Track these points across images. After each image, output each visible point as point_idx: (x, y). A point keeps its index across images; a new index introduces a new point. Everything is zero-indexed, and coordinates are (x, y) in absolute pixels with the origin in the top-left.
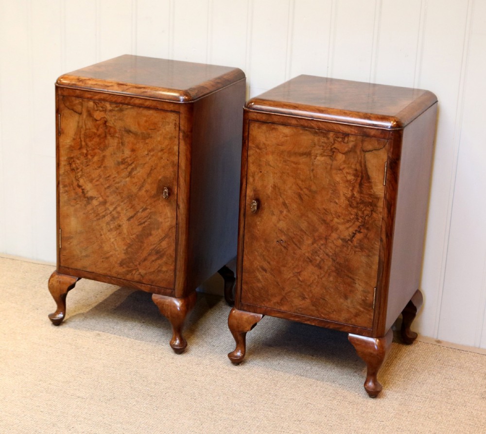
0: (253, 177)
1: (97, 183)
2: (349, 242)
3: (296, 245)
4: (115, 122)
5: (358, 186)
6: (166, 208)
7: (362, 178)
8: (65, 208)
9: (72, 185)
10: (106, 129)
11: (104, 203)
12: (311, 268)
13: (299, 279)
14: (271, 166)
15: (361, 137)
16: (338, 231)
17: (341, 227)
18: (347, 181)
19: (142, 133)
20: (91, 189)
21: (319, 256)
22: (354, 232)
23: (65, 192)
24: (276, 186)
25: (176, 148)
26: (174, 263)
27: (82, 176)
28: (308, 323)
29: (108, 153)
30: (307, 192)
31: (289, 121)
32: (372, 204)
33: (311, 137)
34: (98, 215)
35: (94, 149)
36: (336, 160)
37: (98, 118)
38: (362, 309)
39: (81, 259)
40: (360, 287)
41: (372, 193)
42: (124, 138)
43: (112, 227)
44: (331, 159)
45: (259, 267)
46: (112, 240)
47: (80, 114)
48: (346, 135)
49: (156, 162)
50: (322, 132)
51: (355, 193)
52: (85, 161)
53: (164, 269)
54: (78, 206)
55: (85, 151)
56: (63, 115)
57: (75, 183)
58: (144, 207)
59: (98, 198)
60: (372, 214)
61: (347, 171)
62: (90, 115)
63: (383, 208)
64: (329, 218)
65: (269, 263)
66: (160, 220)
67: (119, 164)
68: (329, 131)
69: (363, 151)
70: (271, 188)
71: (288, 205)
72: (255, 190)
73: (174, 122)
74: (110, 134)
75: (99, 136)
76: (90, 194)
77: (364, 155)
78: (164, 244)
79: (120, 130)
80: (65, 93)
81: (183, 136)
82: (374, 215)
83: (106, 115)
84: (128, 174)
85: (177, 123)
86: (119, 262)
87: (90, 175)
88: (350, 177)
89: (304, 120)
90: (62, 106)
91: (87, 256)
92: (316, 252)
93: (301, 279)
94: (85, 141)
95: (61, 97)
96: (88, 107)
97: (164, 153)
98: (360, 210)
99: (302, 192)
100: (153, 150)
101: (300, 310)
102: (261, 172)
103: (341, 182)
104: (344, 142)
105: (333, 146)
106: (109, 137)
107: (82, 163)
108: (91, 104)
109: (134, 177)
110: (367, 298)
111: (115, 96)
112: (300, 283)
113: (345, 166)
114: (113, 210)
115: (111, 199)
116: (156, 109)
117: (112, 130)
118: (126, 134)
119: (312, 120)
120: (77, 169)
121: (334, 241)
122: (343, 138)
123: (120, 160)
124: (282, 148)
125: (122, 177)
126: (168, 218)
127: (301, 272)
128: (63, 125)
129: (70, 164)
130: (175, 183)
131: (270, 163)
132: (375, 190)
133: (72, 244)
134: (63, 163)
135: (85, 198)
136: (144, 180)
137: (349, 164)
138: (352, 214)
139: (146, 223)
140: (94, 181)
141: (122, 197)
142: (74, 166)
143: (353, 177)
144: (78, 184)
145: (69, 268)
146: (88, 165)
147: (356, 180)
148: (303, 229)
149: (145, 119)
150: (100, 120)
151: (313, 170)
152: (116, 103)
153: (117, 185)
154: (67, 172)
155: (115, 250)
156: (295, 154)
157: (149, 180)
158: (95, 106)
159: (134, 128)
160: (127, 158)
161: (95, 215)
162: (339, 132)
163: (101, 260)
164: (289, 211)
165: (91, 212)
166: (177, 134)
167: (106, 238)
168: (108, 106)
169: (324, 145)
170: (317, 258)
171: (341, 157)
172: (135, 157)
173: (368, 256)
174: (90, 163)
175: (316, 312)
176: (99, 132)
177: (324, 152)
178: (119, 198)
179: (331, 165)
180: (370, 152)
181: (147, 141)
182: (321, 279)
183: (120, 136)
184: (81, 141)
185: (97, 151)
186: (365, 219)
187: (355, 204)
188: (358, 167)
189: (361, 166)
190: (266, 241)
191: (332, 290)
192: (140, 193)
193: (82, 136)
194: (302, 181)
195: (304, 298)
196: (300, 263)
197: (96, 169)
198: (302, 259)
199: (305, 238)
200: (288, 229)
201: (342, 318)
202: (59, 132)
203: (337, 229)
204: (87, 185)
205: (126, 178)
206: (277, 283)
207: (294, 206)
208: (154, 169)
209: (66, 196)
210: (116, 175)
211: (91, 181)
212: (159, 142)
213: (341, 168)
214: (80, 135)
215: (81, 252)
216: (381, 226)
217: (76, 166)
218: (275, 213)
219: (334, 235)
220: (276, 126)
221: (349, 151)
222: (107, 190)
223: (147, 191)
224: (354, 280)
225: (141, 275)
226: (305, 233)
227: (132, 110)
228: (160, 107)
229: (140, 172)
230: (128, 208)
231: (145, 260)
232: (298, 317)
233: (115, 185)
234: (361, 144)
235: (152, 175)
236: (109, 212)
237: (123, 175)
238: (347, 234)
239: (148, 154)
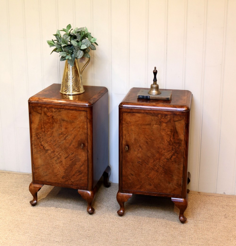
0: (125, 136)
1: (50, 143)
2: (170, 160)
3: (146, 163)
4: (57, 116)
5: (172, 136)
6: (83, 152)
7: (174, 132)
8: (35, 155)
9: (38, 145)
10: (53, 120)
11: (54, 152)
12: (153, 172)
13: (148, 177)
14: (133, 131)
15: (173, 115)
16: (165, 156)
17: (166, 154)
18: (168, 134)
19: (70, 121)
20: (47, 146)
21: (156, 167)
22: (172, 155)
23: (35, 148)
24: (136, 139)
25: (86, 126)
26: (87, 176)
27: (43, 141)
28: (153, 195)
29: (54, 130)
30: (149, 140)
31: (140, 111)
32: (179, 143)
33: (151, 117)
34: (51, 157)
35: (48, 129)
36: (162, 126)
37: (49, 115)
38: (176, 187)
39: (44, 177)
40: (175, 178)
41: (179, 139)
42: (62, 123)
43: (58, 162)
44: (160, 126)
45: (129, 174)
46: (58, 168)
47: (41, 114)
48: (166, 115)
49: (77, 133)
50: (155, 115)
51: (171, 139)
52: (44, 134)
53: (83, 178)
54: (42, 154)
55: (44, 130)
56: (33, 114)
57: (40, 144)
58: (72, 152)
59: (51, 150)
60: (179, 147)
61: (167, 130)
62: (45, 114)
63: (184, 144)
64: (160, 150)
65: (134, 172)
66: (80, 158)
67: (60, 134)
68: (159, 114)
69: (174, 121)
70: (133, 140)
71: (142, 146)
72: (127, 142)
73: (84, 115)
74: (55, 122)
75: (50, 123)
76: (47, 148)
77: (175, 123)
78: (82, 168)
79: (60, 120)
80: (33, 105)
81: (89, 121)
82: (180, 147)
83: (53, 114)
84: (64, 138)
85: (86, 116)
86: (61, 177)
87: (47, 140)
88: (169, 133)
89: (147, 110)
90: (32, 111)
91: (46, 175)
92: (155, 165)
93: (149, 177)
94: (43, 126)
95: (31, 107)
96: (44, 111)
97: (80, 129)
98: (174, 146)
99: (148, 141)
100: (75, 128)
101: (149, 190)
102: (129, 134)
103: (165, 135)
104: (165, 118)
105: (161, 120)
106: (55, 123)
107: (42, 135)
108: (46, 109)
109: (67, 140)
110: (179, 182)
111: (57, 105)
112: (148, 179)
113: (166, 128)
114: (58, 155)
115: (57, 150)
116: (76, 110)
117: (56, 120)
118: (62, 122)
119: (151, 110)
120: (41, 138)
121: (163, 160)
122: (165, 117)
123: (60, 133)
124: (138, 123)
125: (62, 140)
126: (84, 156)
127: (149, 174)
128: (33, 119)
129: (37, 136)
130: (86, 141)
131: (133, 129)
132: (180, 137)
133: (39, 170)
134: (33, 136)
135: (45, 150)
136: (72, 141)
137: (168, 127)
138: (170, 148)
139: (73, 160)
140: (48, 143)
141: (62, 149)
142: (39, 136)
143: (170, 133)
144: (41, 144)
145: (38, 181)
146: (45, 136)
147: (172, 134)
148: (149, 156)
149: (71, 114)
150: (50, 116)
151: (152, 131)
152: (57, 108)
153: (59, 144)
154: (36, 139)
155: (60, 172)
156: (144, 125)
157: (74, 141)
158: (48, 110)
159: (66, 119)
160: (63, 132)
161: (50, 157)
162: (163, 114)
163: (54, 177)
164: (142, 149)
165: (47, 156)
166: (86, 121)
167: (55, 167)
168: (54, 110)
169: (156, 120)
170: (156, 168)
171: (164, 124)
172: (67, 131)
173: (179, 165)
174: (46, 135)
175: (156, 190)
176: (50, 121)
177: (157, 123)
178: (60, 149)
179: (160, 128)
180: (177, 122)
181: (72, 124)
182: (158, 176)
183: (60, 123)
184: (42, 125)
185: (49, 129)
186: (176, 150)
187: (171, 143)
188: (172, 128)
189: (173, 128)
190: (132, 162)
191: (163, 180)
192: (70, 147)
193: (42, 123)
194: (148, 136)
195: (151, 185)
196: (148, 170)
197: (49, 137)
198: (149, 169)
199: (150, 160)
200: (142, 157)
201: (168, 192)
202: (31, 122)
203: (164, 155)
204: (45, 145)
205: (63, 140)
206: (139, 180)
207: (144, 147)
208: (76, 136)
209: (36, 150)
210: (59, 140)
211: (47, 143)
212: (78, 124)
213: (165, 129)
214: (41, 123)
215: (44, 174)
216: (184, 152)
217: (40, 137)
218: (136, 150)
219: (163, 157)
220: (134, 114)
221: (168, 122)
222: (55, 146)
223: (73, 146)
224: (172, 175)
225: (72, 182)
226: (150, 157)
227: (65, 111)
228: (77, 109)
229: (70, 138)
230: (65, 153)
231: (74, 175)
232: (149, 193)
233: (58, 144)
234: (173, 119)
235: (75, 138)
236: (56, 156)
237: (62, 139)
238: (168, 157)
239: (73, 130)
